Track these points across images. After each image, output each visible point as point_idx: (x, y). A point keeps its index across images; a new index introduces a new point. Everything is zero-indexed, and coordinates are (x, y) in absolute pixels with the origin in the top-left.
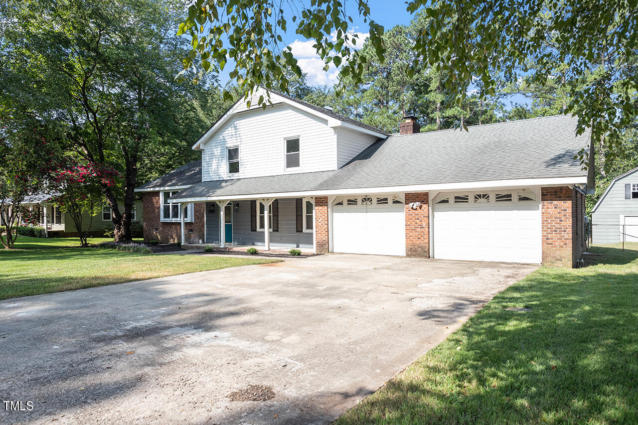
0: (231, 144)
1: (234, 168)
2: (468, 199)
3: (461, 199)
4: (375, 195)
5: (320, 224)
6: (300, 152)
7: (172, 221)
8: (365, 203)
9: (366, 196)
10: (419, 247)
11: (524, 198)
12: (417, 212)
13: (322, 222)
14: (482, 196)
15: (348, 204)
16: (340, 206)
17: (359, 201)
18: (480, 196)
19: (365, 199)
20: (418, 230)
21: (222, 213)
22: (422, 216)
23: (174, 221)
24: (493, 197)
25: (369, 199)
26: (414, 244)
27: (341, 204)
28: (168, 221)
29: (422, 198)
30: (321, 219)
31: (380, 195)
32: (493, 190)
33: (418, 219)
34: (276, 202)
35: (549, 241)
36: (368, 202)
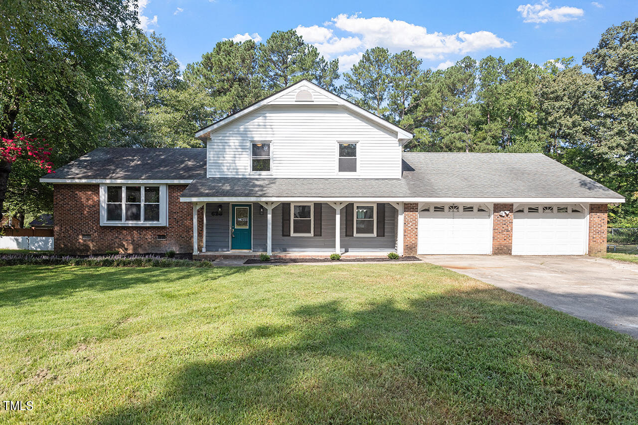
0: (258, 137)
1: (261, 165)
2: (537, 210)
3: (533, 210)
4: (461, 203)
5: (410, 228)
6: (357, 157)
7: (127, 225)
8: (452, 210)
9: (454, 204)
10: (504, 246)
11: (575, 211)
12: (504, 219)
13: (412, 227)
14: (548, 208)
15: (435, 211)
16: (427, 212)
17: (446, 209)
18: (546, 208)
19: (452, 207)
20: (505, 233)
21: (269, 216)
22: (508, 222)
23: (130, 225)
24: (555, 209)
25: (455, 207)
26: (501, 243)
27: (428, 210)
28: (120, 225)
29: (509, 207)
30: (411, 224)
31: (466, 204)
32: (556, 204)
33: (505, 224)
34: (350, 206)
35: (594, 240)
36: (455, 210)
